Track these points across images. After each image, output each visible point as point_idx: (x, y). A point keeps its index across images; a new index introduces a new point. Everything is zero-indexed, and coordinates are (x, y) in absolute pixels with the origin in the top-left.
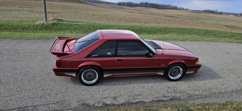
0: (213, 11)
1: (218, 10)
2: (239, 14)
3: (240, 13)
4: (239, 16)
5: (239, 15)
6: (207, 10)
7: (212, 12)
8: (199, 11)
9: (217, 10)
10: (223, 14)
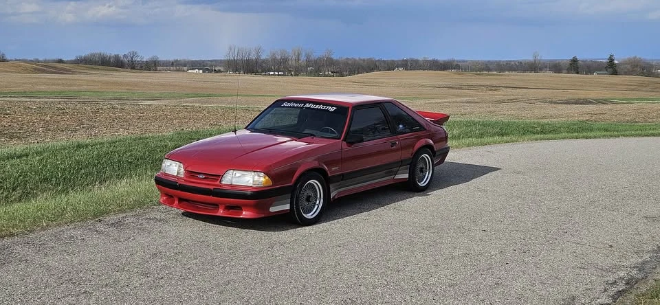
0: (117, 57)
1: (140, 54)
2: (220, 62)
3: (223, 58)
4: (220, 71)
5: (222, 69)
6: (93, 55)
7: (117, 64)
8: (61, 61)
9: (134, 54)
10: (158, 68)
